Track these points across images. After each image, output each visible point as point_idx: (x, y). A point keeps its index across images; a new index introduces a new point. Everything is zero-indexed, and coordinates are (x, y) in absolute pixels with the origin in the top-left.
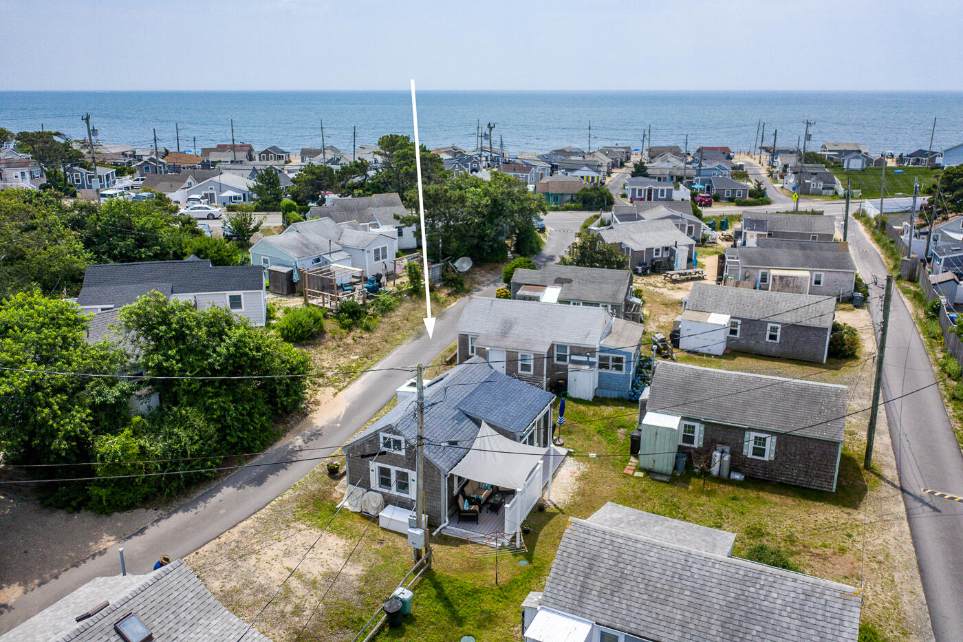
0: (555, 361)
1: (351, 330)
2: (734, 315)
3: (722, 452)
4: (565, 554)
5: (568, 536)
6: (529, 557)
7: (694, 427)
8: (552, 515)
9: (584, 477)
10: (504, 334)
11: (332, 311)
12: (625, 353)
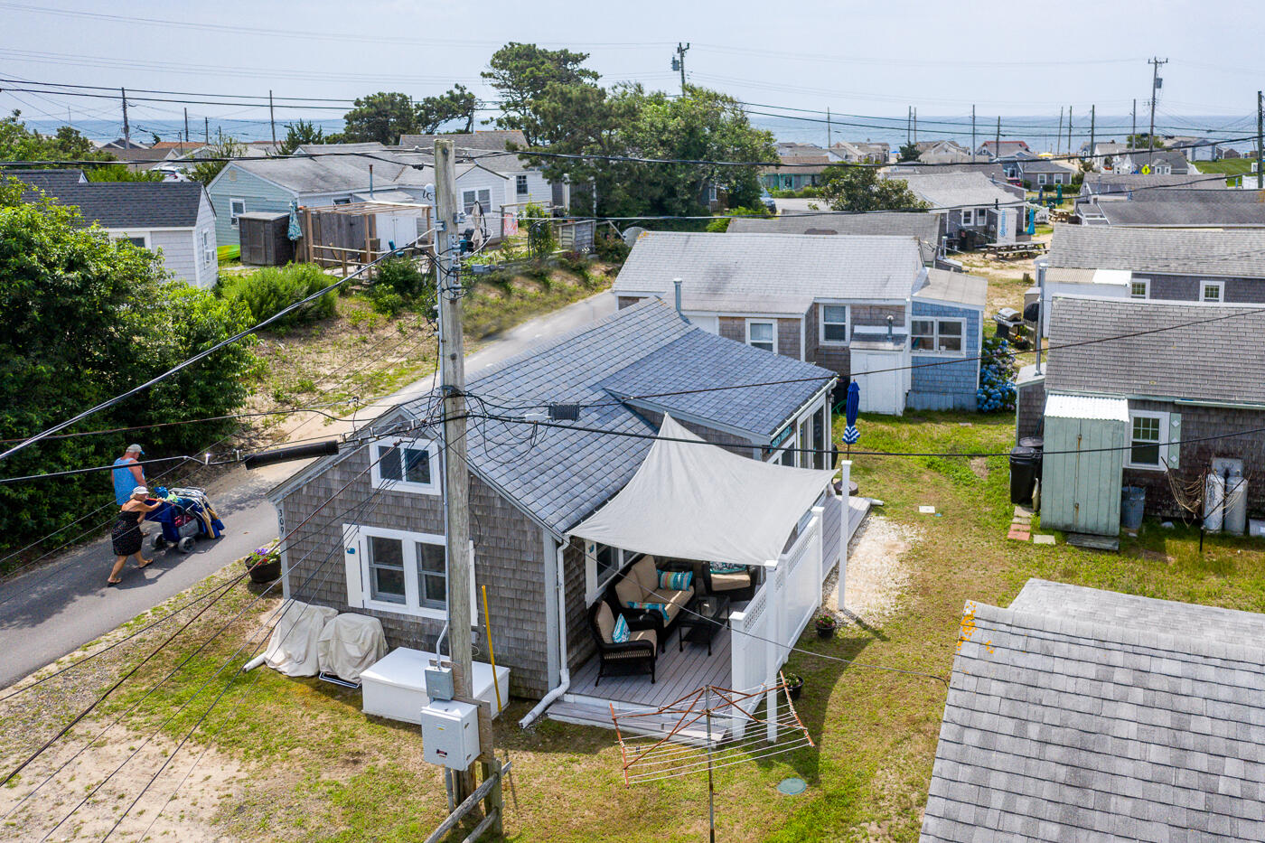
0: (823, 342)
1: (396, 315)
2: (1137, 269)
3: (1227, 475)
4: (972, 737)
5: (972, 667)
6: (807, 766)
7: (1156, 423)
8: (855, 647)
9: (918, 553)
10: (714, 291)
11: (360, 283)
12: (965, 312)
